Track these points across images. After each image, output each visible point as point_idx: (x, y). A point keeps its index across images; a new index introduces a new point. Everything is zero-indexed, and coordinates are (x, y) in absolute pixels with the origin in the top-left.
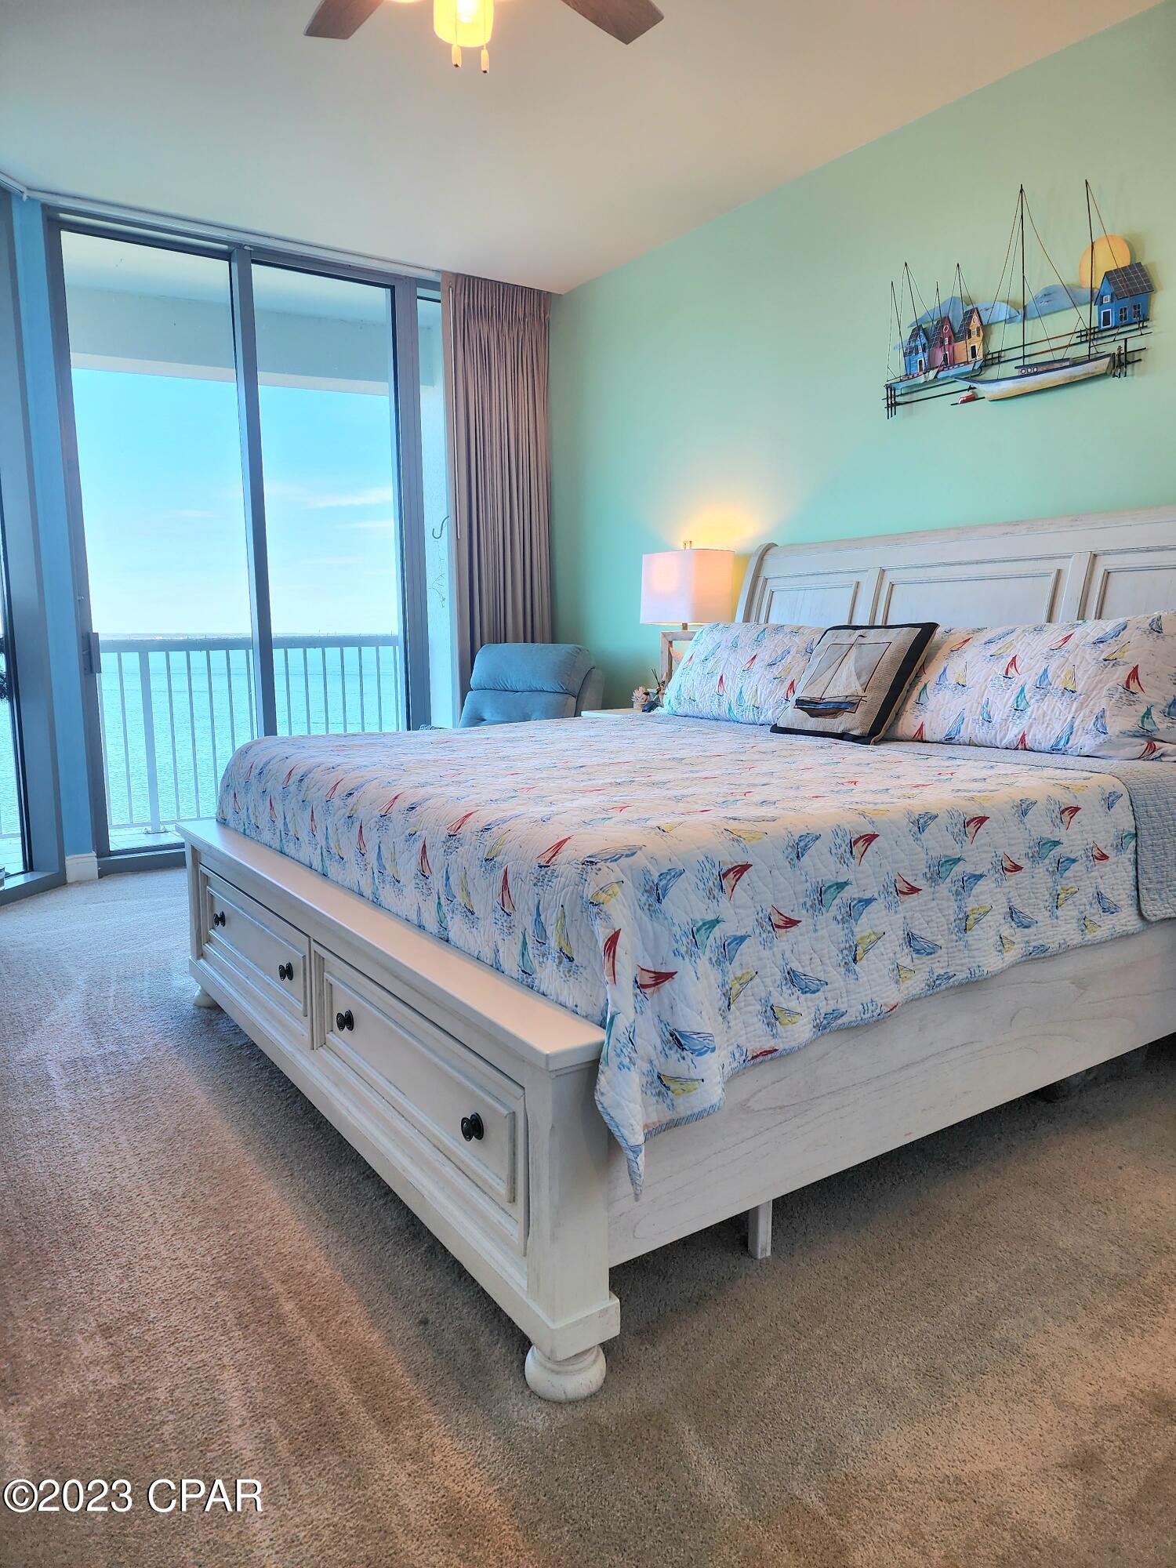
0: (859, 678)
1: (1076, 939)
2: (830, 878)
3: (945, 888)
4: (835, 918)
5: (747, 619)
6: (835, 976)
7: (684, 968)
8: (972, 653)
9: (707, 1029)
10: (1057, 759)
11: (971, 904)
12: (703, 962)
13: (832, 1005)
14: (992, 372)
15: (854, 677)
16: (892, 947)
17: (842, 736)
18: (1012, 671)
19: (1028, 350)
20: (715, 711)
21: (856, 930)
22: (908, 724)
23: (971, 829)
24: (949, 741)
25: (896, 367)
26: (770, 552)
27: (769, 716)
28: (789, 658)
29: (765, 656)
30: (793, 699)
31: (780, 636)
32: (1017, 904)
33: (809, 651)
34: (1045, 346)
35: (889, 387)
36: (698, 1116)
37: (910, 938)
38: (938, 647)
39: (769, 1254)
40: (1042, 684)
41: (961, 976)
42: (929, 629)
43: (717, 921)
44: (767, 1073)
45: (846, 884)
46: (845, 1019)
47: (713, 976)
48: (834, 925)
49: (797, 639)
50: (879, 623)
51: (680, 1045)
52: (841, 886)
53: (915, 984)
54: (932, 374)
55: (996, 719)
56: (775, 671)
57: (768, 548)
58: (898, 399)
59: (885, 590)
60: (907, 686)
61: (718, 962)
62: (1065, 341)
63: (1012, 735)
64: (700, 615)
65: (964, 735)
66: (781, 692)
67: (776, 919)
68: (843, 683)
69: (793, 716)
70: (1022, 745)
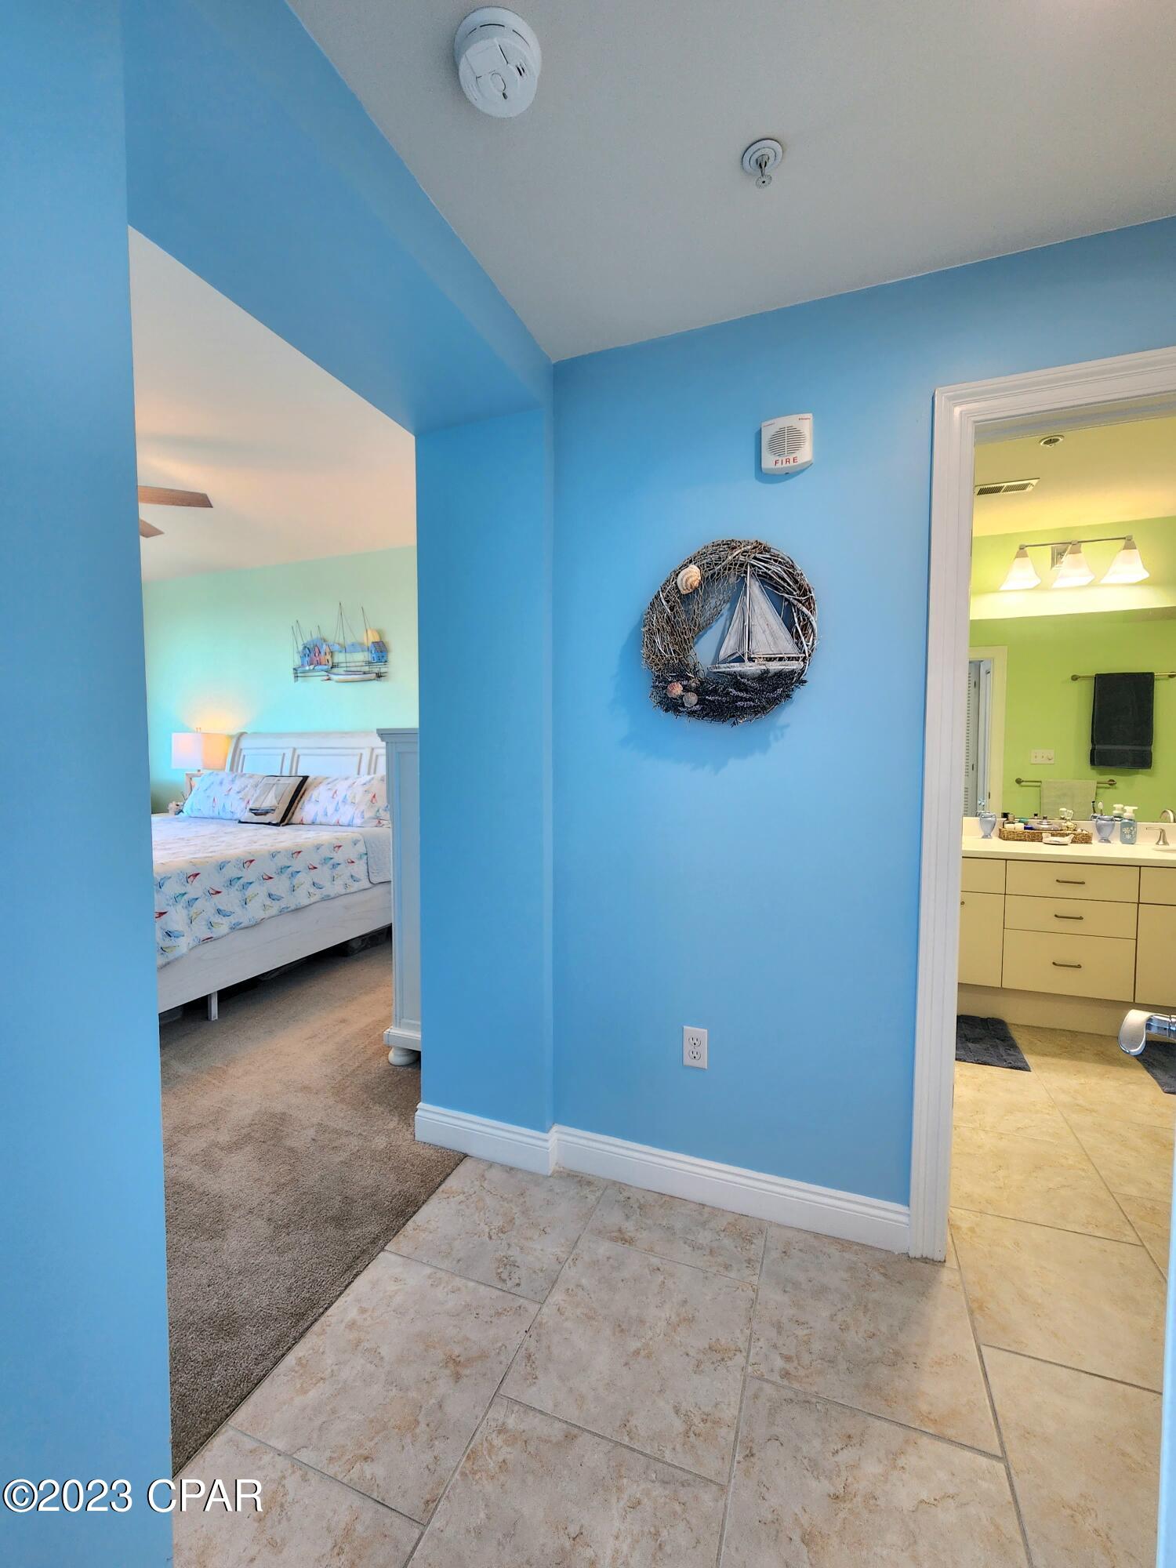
0: (276, 798)
1: (343, 891)
2: (235, 875)
3: (284, 877)
4: (237, 890)
5: (231, 769)
6: (238, 910)
7: (171, 910)
8: (322, 788)
9: (181, 929)
10: (349, 829)
11: (295, 881)
12: (179, 907)
13: (237, 920)
14: (335, 670)
15: (274, 798)
16: (262, 898)
17: (269, 824)
18: (335, 796)
19: (348, 665)
20: (212, 814)
21: (246, 893)
22: (296, 818)
23: (294, 856)
24: (313, 823)
25: (298, 661)
26: (243, 736)
27: (238, 816)
28: (247, 789)
29: (236, 787)
30: (248, 809)
31: (243, 779)
32: (316, 881)
33: (256, 786)
34: (353, 664)
35: (294, 669)
36: (176, 959)
37: (270, 895)
38: (310, 786)
39: (217, 1018)
40: (344, 801)
41: (293, 907)
42: (305, 778)
43: (185, 893)
44: (210, 945)
45: (241, 877)
46: (242, 925)
47: (184, 912)
48: (236, 892)
49: (251, 781)
50: (293, 775)
51: (169, 935)
52: (239, 878)
53: (274, 911)
54: (312, 667)
55: (329, 814)
56: (241, 795)
57: (242, 734)
58: (299, 675)
59: (296, 759)
60: (296, 802)
61: (186, 907)
62: (360, 664)
63: (334, 821)
64: (206, 767)
65: (318, 821)
66: (243, 805)
67: (211, 891)
68: (269, 801)
69: (248, 816)
70: (338, 824)
